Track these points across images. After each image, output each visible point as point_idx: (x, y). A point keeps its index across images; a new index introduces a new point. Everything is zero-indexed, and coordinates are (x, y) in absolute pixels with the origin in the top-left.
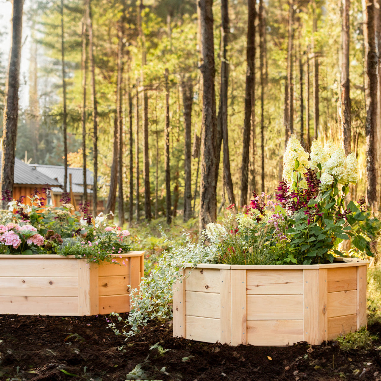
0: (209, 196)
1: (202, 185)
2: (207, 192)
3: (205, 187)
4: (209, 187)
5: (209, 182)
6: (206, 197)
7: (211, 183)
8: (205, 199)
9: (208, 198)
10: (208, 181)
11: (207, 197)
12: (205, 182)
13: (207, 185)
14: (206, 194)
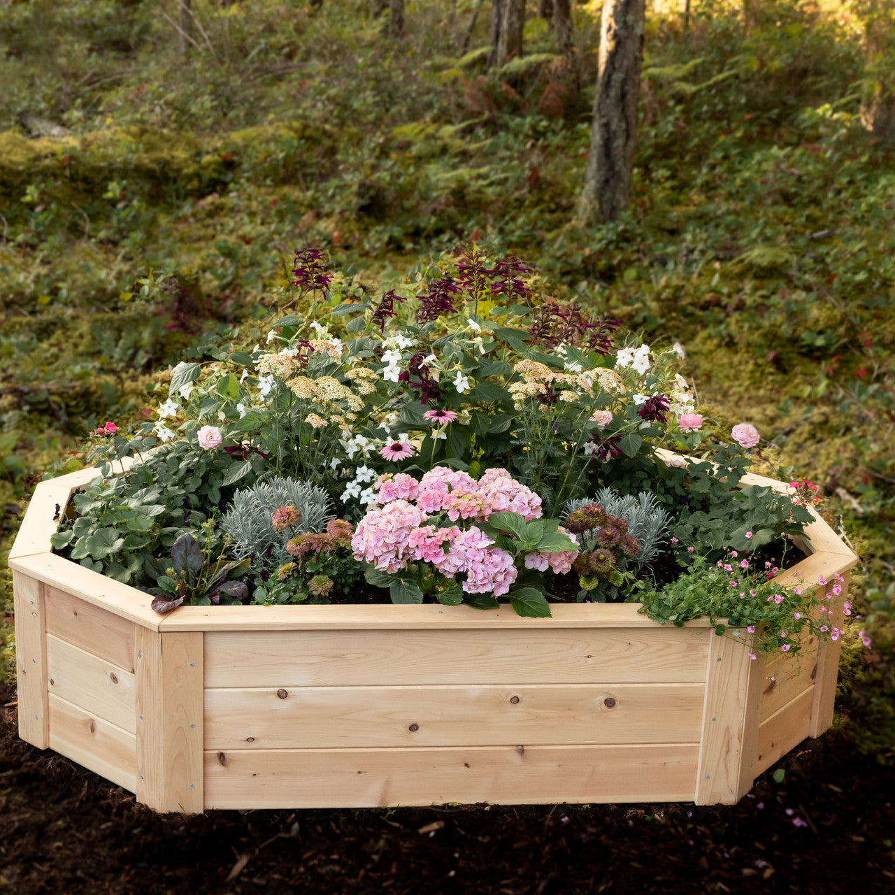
0: (626, 63)
1: (609, 29)
2: (621, 51)
3: (615, 36)
4: (626, 38)
5: (630, 23)
6: (617, 65)
7: (633, 27)
8: (614, 69)
9: (624, 69)
10: (625, 22)
11: (621, 66)
12: (616, 22)
13: (623, 33)
14: (618, 57)
